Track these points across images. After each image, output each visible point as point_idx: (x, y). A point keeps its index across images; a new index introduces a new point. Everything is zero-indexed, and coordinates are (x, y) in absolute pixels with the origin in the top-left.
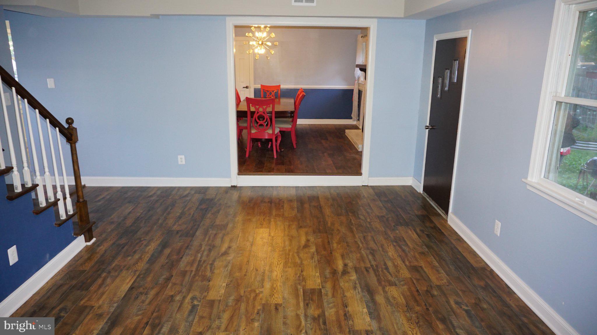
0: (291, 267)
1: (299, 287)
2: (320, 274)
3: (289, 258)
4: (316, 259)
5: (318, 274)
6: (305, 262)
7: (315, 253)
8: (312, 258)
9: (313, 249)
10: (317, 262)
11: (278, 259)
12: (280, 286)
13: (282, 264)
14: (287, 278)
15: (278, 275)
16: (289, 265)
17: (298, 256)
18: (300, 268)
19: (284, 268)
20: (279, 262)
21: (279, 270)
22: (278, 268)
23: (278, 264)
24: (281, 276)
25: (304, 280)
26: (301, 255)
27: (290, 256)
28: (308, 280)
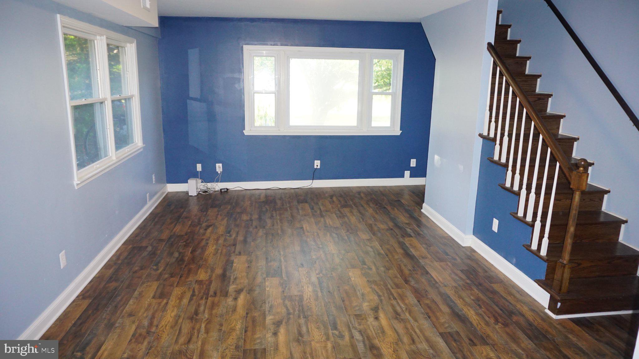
0: (295, 296)
1: (286, 279)
2: (265, 289)
3: (298, 306)
4: (267, 305)
5: (268, 289)
6: (280, 301)
7: (267, 313)
8: (271, 307)
9: (269, 319)
10: (267, 302)
11: (311, 305)
12: (303, 279)
13: (305, 299)
14: (297, 285)
15: (306, 288)
16: (297, 298)
17: (288, 309)
18: (285, 295)
19: (303, 295)
20: (309, 301)
21: (307, 292)
22: (309, 295)
23: (310, 299)
24: (303, 287)
25: (281, 284)
26: (284, 311)
27: (297, 309)
28: (277, 284)
